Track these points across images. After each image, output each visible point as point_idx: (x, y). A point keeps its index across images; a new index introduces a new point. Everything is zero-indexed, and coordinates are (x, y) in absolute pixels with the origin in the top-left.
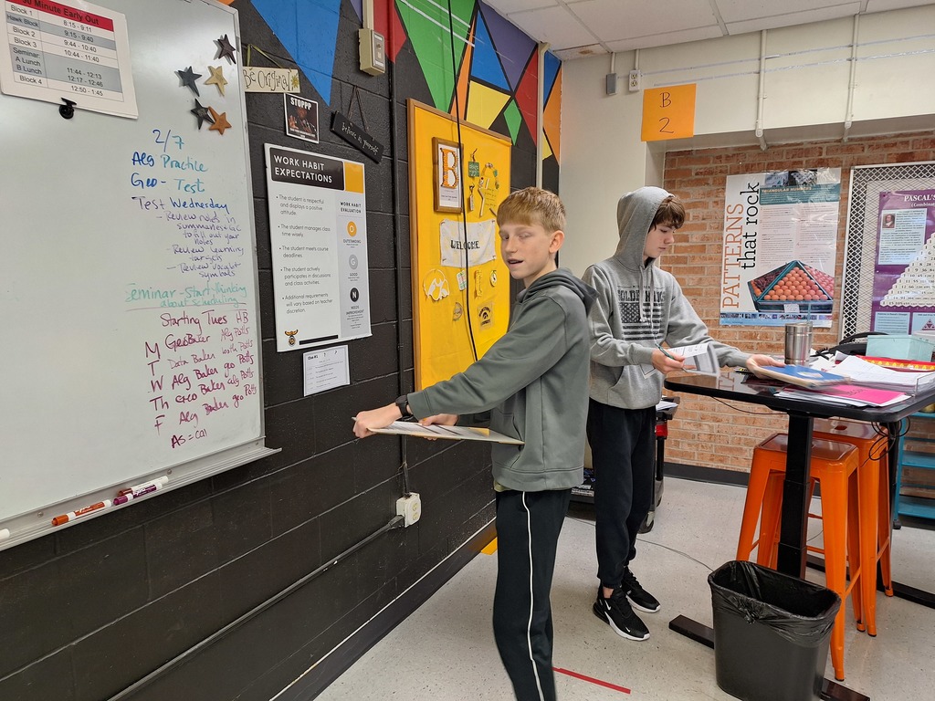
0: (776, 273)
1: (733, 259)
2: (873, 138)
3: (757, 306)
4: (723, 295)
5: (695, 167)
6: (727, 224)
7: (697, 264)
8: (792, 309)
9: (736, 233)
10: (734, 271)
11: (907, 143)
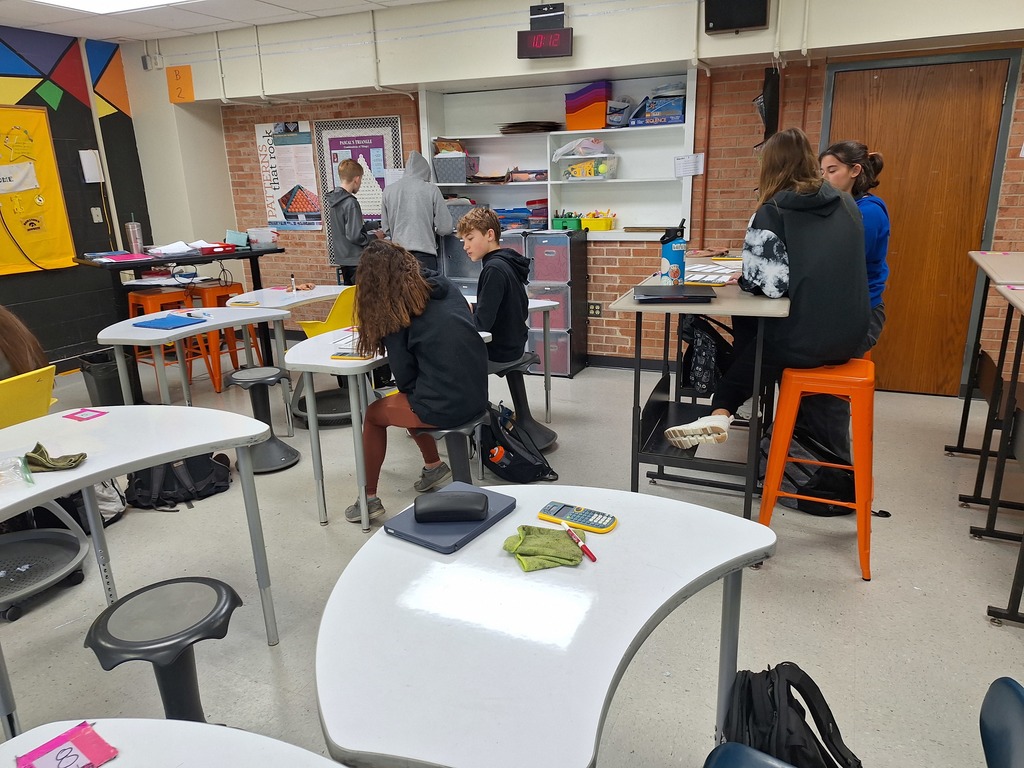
0: (291, 192)
1: (267, 184)
2: (321, 101)
3: (286, 217)
4: (268, 209)
5: (239, 118)
6: (261, 159)
7: (250, 187)
8: (302, 218)
9: (266, 165)
10: (270, 192)
11: (336, 105)
